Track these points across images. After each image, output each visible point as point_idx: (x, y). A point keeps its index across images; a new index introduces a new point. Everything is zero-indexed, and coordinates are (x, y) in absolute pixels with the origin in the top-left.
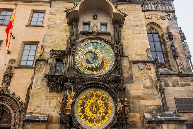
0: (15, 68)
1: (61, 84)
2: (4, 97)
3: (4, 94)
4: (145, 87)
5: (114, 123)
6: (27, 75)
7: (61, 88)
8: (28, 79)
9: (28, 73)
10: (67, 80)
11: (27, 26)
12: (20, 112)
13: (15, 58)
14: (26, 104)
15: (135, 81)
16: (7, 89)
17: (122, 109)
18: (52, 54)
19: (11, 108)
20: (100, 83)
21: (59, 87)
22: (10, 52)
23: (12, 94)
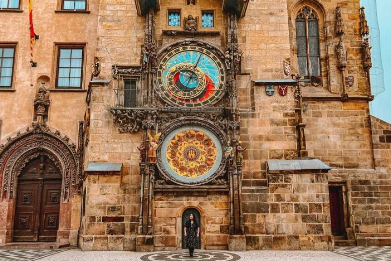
0: (51, 91)
1: (137, 122)
2: (42, 138)
3: (42, 133)
4: (273, 122)
5: (220, 173)
6: (74, 102)
7: (138, 127)
8: (78, 110)
9: (75, 100)
10: (147, 116)
11: (56, 12)
12: (73, 158)
13: (46, 75)
14: (81, 147)
15: (257, 114)
16: (45, 126)
17: (233, 155)
18: (116, 72)
19: (58, 152)
20: (199, 118)
21: (135, 126)
22: (36, 63)
23: (54, 132)
